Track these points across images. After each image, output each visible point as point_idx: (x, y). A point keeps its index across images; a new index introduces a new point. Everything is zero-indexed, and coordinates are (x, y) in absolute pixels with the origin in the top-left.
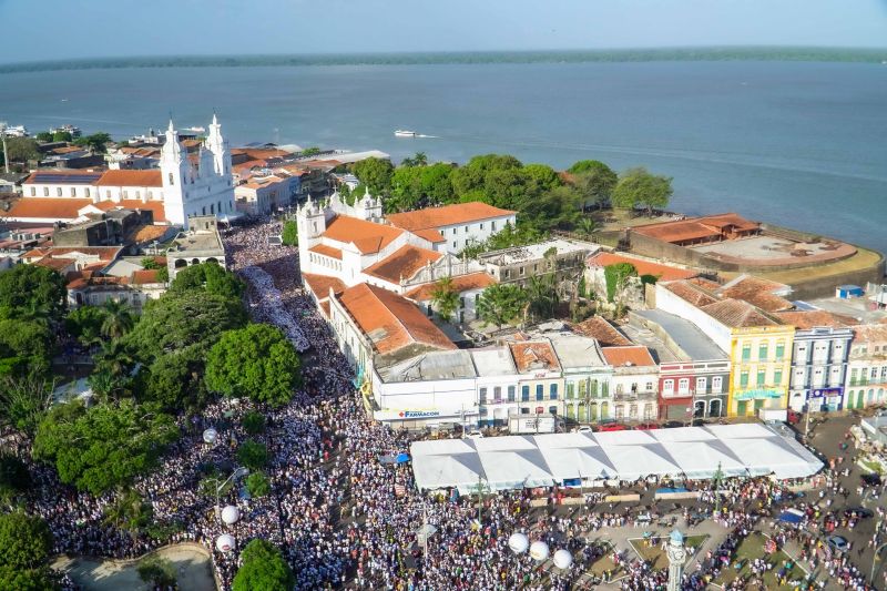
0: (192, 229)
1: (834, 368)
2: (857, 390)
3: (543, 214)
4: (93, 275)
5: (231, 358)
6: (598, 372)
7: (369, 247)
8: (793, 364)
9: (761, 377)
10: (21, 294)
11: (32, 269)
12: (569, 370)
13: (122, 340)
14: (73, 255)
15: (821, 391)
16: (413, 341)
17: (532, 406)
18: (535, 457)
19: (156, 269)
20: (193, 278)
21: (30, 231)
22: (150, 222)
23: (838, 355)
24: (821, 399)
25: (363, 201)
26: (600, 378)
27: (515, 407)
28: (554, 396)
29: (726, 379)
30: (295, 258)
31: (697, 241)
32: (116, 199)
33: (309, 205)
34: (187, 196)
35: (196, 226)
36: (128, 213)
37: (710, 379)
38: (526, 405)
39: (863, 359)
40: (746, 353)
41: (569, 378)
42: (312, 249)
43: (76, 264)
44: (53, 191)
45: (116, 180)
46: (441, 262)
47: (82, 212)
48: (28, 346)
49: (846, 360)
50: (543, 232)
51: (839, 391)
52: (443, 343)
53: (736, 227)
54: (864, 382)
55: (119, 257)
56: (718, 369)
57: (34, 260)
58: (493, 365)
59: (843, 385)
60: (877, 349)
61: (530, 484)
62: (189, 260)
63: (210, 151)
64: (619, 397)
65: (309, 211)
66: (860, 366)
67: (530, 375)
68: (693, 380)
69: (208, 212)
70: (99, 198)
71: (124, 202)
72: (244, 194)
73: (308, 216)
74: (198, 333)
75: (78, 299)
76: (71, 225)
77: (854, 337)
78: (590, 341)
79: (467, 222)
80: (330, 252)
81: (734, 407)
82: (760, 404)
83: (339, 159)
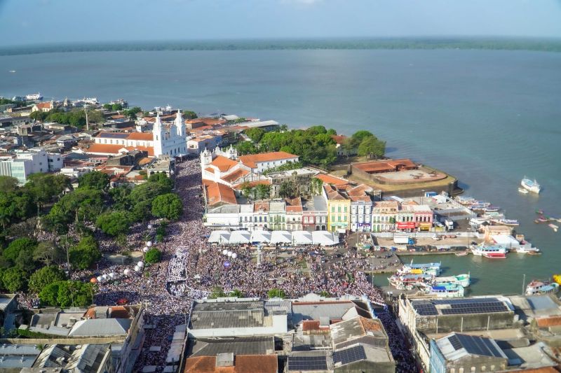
0: (160, 160)
1: (366, 216)
2: (377, 225)
3: (316, 157)
4: (120, 177)
5: (159, 203)
6: (280, 213)
7: (223, 169)
8: (351, 214)
9: (339, 218)
10: (94, 181)
11: (98, 173)
12: (271, 212)
13: (126, 197)
14: (115, 168)
15: (362, 224)
16: (220, 201)
17: (258, 224)
18: (248, 237)
19: (144, 173)
20: (155, 177)
21: (98, 159)
22: (147, 156)
23: (368, 211)
24: (362, 227)
25: (229, 150)
26: (282, 215)
27: (252, 224)
28: (265, 221)
29: (327, 218)
30: (200, 175)
31: (383, 171)
32: (135, 145)
33: (206, 151)
34: (164, 145)
35: (161, 158)
36: (137, 152)
37: (321, 217)
38: (256, 223)
39: (378, 213)
40: (333, 209)
41: (270, 215)
42: (206, 169)
43: (115, 172)
44: (108, 141)
45: (137, 137)
46: (248, 175)
47: (120, 151)
48: (95, 197)
49: (371, 213)
50: (305, 164)
51: (369, 224)
52: (234, 202)
53: (404, 166)
54: (379, 222)
55: (132, 170)
56: (324, 214)
57: (99, 170)
58: (247, 210)
59: (371, 222)
60: (383, 210)
61: (242, 242)
62: (156, 172)
63: (175, 126)
64: (288, 222)
65: (205, 154)
66: (377, 215)
67: (257, 213)
68: (315, 218)
69: (173, 152)
70: (128, 145)
71: (138, 147)
72: (192, 144)
73: (205, 156)
74: (150, 196)
75: (114, 185)
76: (115, 157)
77: (374, 205)
78: (284, 203)
79: (274, 160)
80: (211, 171)
81: (331, 229)
82: (339, 227)
83: (249, 125)
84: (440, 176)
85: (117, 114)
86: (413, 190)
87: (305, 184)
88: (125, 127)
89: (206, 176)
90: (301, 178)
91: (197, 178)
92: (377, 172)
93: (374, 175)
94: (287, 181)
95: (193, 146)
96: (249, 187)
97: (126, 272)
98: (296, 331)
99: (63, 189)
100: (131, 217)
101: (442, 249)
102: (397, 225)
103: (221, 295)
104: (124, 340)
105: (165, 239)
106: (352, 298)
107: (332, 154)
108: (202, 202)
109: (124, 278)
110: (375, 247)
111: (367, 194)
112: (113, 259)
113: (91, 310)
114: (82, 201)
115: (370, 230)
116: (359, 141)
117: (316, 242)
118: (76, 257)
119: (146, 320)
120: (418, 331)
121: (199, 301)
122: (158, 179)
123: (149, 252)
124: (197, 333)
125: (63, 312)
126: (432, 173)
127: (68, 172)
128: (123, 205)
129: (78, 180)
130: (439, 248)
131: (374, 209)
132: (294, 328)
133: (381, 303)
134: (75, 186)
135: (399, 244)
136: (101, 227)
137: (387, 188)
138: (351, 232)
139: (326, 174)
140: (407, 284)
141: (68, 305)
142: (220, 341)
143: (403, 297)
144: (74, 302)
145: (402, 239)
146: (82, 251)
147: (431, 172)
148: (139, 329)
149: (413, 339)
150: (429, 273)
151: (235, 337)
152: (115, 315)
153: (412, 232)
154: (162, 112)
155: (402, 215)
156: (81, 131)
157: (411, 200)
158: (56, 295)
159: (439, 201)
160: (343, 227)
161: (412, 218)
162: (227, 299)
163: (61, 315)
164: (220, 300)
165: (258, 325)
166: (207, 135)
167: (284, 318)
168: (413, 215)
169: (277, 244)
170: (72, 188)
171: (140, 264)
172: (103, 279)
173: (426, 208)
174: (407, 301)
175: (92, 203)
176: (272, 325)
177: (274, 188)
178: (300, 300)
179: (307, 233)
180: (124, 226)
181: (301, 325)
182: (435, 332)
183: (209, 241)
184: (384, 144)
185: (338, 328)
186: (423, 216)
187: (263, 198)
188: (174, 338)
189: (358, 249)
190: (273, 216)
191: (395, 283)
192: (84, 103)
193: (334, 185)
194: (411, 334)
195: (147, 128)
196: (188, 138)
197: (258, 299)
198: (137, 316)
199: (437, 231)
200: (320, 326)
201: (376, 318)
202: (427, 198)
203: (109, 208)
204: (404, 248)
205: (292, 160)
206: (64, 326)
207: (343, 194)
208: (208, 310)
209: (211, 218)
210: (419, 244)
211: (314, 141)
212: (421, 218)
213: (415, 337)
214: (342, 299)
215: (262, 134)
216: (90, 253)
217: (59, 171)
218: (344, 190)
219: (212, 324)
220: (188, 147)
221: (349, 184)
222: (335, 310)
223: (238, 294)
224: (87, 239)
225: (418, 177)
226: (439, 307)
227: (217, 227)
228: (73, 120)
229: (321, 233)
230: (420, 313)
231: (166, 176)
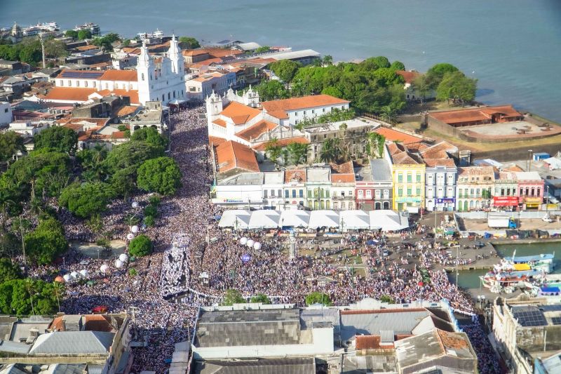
0: (148, 108)
1: (448, 188)
2: (463, 200)
3: (376, 103)
4: (92, 134)
5: (147, 171)
6: (323, 184)
7: (239, 121)
8: (426, 185)
9: (409, 191)
10: (55, 141)
11: (61, 128)
12: (308, 183)
13: (101, 163)
14: (83, 122)
15: (442, 200)
16: (236, 167)
17: (291, 200)
18: (276, 219)
19: (125, 129)
20: (141, 134)
21: (59, 108)
22: (128, 104)
23: (451, 181)
24: (443, 205)
25: (247, 93)
26: (325, 188)
27: (282, 200)
28: (301, 196)
29: (391, 191)
30: (206, 129)
31: (472, 123)
32: (111, 89)
33: (213, 95)
34: (152, 88)
35: (149, 107)
36: (115, 98)
37: (382, 191)
38: (287, 200)
39: (464, 184)
40: (400, 178)
41: (308, 187)
42: (214, 122)
43: (84, 127)
44: (73, 83)
45: (114, 77)
46: (275, 130)
47: (90, 97)
48: (58, 162)
49: (455, 184)
50: (359, 113)
51: (453, 200)
52: (254, 169)
53: (503, 115)
54: (466, 196)
55: (108, 125)
56: (386, 186)
57: (61, 124)
58: (274, 180)
59: (455, 197)
60: (473, 179)
61: (267, 227)
62: (142, 126)
63: (169, 59)
64: (335, 198)
65: (213, 100)
66: (464, 187)
67: (289, 185)
68: (373, 191)
69: (166, 97)
70: (101, 88)
71: (115, 91)
72: (193, 85)
73: (213, 102)
74: (134, 160)
75: (84, 146)
76: (83, 105)
77: (460, 172)
78: (328, 170)
79: (313, 107)
80: (222, 124)
81: (396, 206)
82: (409, 204)
83: (277, 57)
84: (554, 130)
85: (85, 44)
86: (516, 150)
87: (359, 142)
88: (97, 62)
89: (214, 132)
90: (352, 133)
91: (201, 134)
92: (464, 124)
93: (461, 129)
94: (332, 137)
95: (194, 89)
96: (275, 147)
97: (104, 268)
98: (346, 351)
99: (13, 152)
100: (109, 191)
101: (555, 235)
102: (492, 201)
103: (239, 301)
104: (104, 361)
105: (157, 223)
106: (426, 304)
107: (399, 99)
108: (208, 168)
109: (101, 277)
110: (461, 232)
111: (450, 156)
112: (84, 250)
113: (58, 320)
114: (41, 168)
115: (454, 209)
116: (437, 79)
117: (374, 225)
118: (34, 247)
119: (133, 335)
120: (519, 349)
121: (207, 309)
122: (146, 137)
123: (135, 241)
124: (205, 352)
125: (20, 322)
126: (544, 125)
127: (20, 127)
128: (97, 174)
129: (33, 140)
130: (551, 233)
131: (460, 177)
132: (343, 346)
133: (469, 312)
134: (30, 147)
135: (496, 228)
136: (67, 205)
137: (479, 147)
138: (426, 211)
139: (390, 128)
140: (505, 285)
141: (26, 312)
142: (238, 364)
143: (500, 303)
144: (34, 309)
145: (500, 220)
146: (42, 238)
147: (542, 123)
148: (124, 347)
149: (511, 360)
150: (539, 268)
151: (259, 359)
152: (90, 326)
153: (514, 210)
154: (148, 40)
155: (500, 187)
156: (35, 70)
157: (513, 164)
158: (9, 300)
159: (553, 166)
160: (414, 204)
161: (514, 190)
162: (247, 306)
163: (19, 326)
164: (237, 307)
165: (291, 341)
166: (215, 71)
167: (329, 332)
168: (516, 186)
169: (318, 229)
170: (24, 151)
171: (123, 257)
172: (72, 277)
173: (534, 176)
174: (506, 307)
175: (54, 171)
176: (312, 342)
177: (313, 148)
178: (352, 307)
179: (361, 212)
180: (100, 202)
181: (354, 343)
182: (542, 350)
183: (221, 225)
184: (473, 83)
185: (406, 346)
186: (530, 187)
187: (297, 163)
188: (173, 360)
189: (437, 236)
190: (312, 188)
191: (489, 284)
192: (38, 30)
193: (401, 144)
194: (509, 354)
195: (129, 63)
196: (187, 77)
197: (292, 305)
198: (122, 329)
199: (549, 209)
200: (381, 344)
201: (461, 331)
202: (536, 162)
203: (77, 178)
204: (502, 234)
205: (340, 107)
206: (23, 340)
207: (414, 156)
208: (221, 321)
209: (223, 192)
210: (524, 227)
211: (372, 79)
212: (527, 191)
213: (514, 356)
214: (413, 305)
215: (296, 70)
216: (53, 242)
217: (7, 126)
218: (417, 151)
219: (228, 340)
220: (188, 90)
221: (423, 141)
222: (402, 322)
223: (263, 300)
224: (46, 223)
225: (524, 132)
226: (549, 315)
227: (232, 205)
228: (25, 55)
229: (383, 212)
230: (523, 323)
231: (156, 132)
